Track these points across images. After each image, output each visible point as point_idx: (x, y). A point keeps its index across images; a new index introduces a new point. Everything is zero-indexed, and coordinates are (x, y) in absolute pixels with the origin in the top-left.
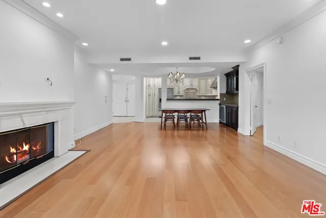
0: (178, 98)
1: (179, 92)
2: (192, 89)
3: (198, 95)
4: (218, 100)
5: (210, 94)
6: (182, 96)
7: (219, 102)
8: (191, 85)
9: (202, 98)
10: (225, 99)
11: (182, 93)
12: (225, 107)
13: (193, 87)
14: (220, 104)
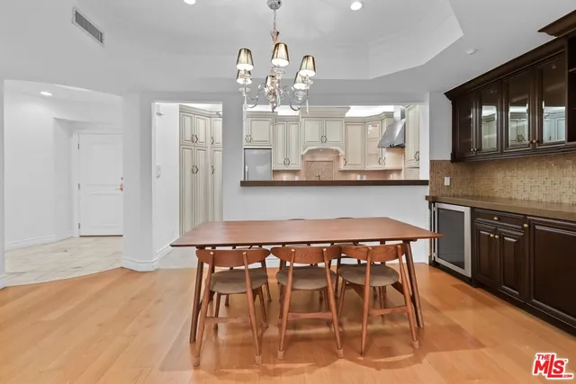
0: (285, 178)
1: (287, 162)
2: (326, 151)
3: (342, 168)
4: (424, 183)
5: (374, 166)
6: (295, 172)
7: (426, 191)
8: (324, 139)
9: (353, 177)
10: (447, 181)
11: (296, 164)
12: (467, 211)
13: (326, 146)
14: (433, 201)
